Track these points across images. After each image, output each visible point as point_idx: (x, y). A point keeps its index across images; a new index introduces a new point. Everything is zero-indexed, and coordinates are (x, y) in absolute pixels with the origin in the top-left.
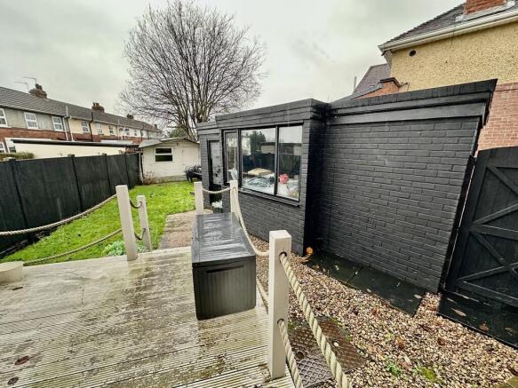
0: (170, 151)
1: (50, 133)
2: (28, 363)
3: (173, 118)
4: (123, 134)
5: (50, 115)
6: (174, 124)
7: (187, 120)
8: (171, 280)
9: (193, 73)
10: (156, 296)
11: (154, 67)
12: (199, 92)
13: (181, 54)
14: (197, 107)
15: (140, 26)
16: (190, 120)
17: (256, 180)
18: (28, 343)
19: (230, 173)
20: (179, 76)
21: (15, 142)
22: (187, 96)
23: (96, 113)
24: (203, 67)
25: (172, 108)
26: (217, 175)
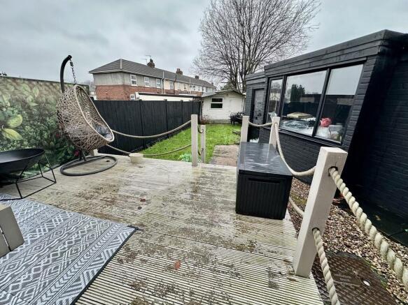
0: (221, 100)
1: (154, 89)
2: (145, 203)
3: (226, 75)
4: (192, 89)
5: (156, 78)
6: (226, 80)
7: (236, 76)
8: (218, 184)
9: (247, 36)
10: (208, 190)
11: (218, 36)
12: (249, 51)
13: (239, 21)
14: (245, 65)
15: (212, 4)
16: (239, 77)
17: (294, 123)
18: (145, 194)
19: (269, 115)
20: (236, 40)
21: (140, 94)
22: (239, 56)
23: (178, 76)
24: (256, 29)
25: (226, 67)
26: (256, 118)
